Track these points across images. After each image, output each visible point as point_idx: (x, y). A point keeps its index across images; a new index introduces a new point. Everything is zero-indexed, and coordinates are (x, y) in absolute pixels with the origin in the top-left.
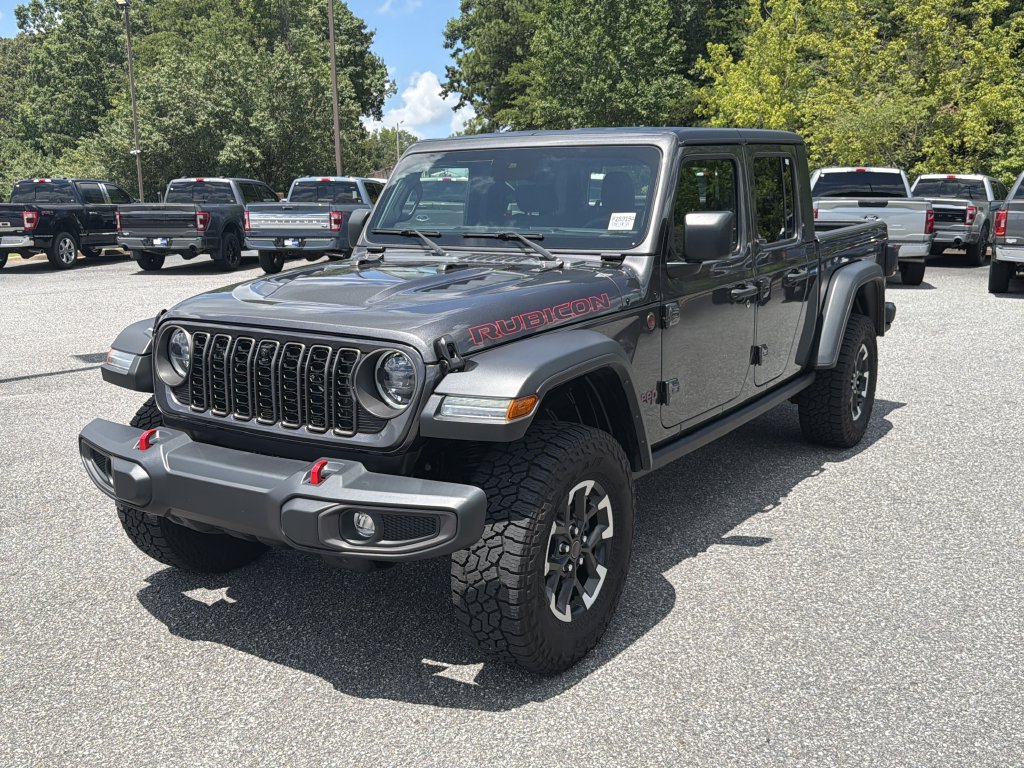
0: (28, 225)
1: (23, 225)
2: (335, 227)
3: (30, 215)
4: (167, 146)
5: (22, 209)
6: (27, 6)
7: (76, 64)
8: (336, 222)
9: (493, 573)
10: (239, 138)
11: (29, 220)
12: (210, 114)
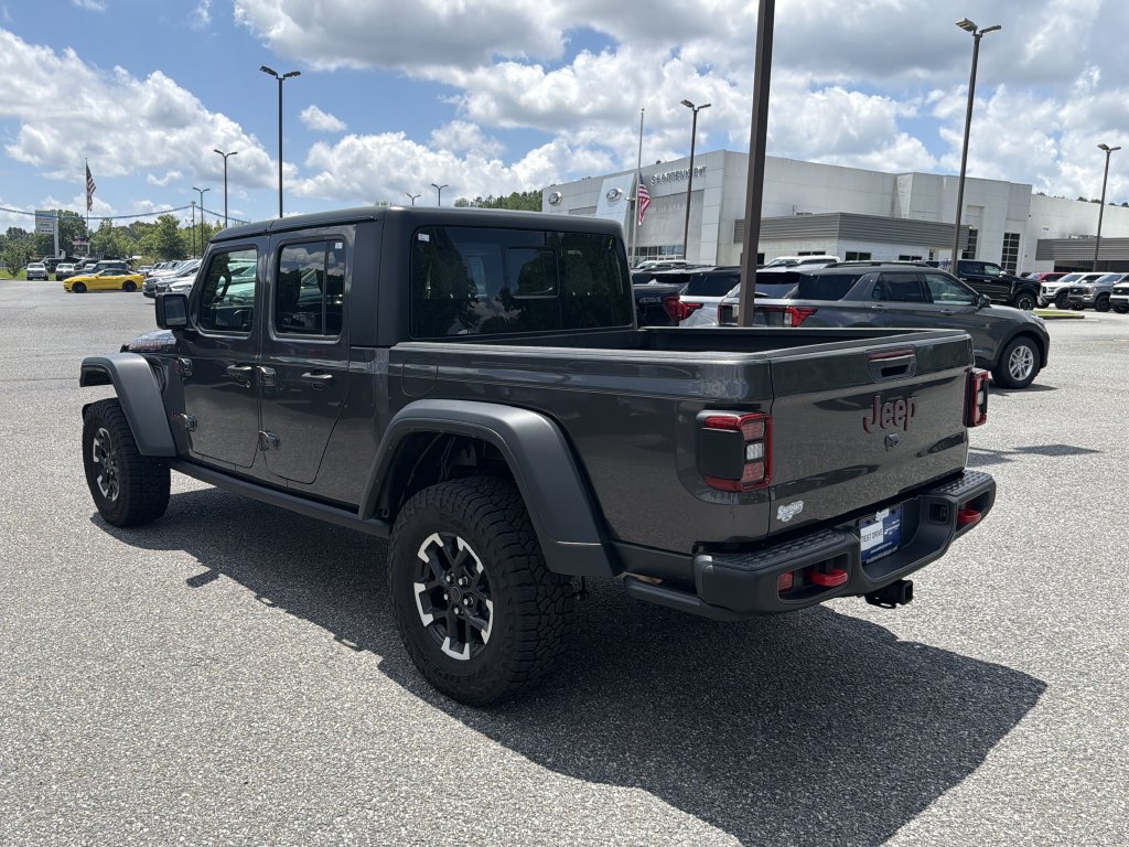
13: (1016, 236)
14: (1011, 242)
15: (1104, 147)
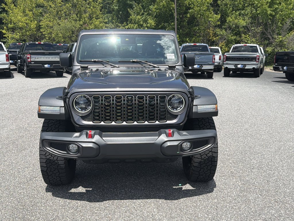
9: (210, 154)
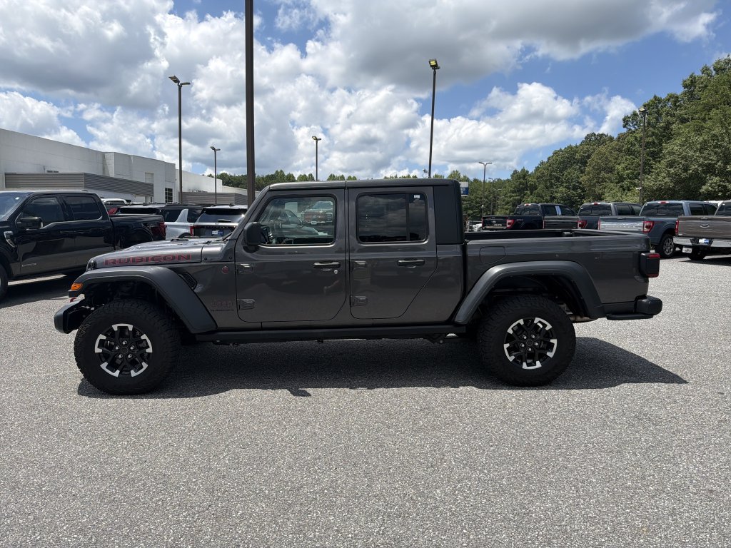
0: (508, 226)
1: (506, 226)
2: (646, 230)
3: (510, 221)
4: (672, 184)
5: (506, 218)
6: (629, 115)
7: (648, 143)
8: (647, 227)
10: (718, 178)
11: (509, 224)
12: (700, 165)
13: (171, 190)
14: (169, 193)
15: (213, 148)
